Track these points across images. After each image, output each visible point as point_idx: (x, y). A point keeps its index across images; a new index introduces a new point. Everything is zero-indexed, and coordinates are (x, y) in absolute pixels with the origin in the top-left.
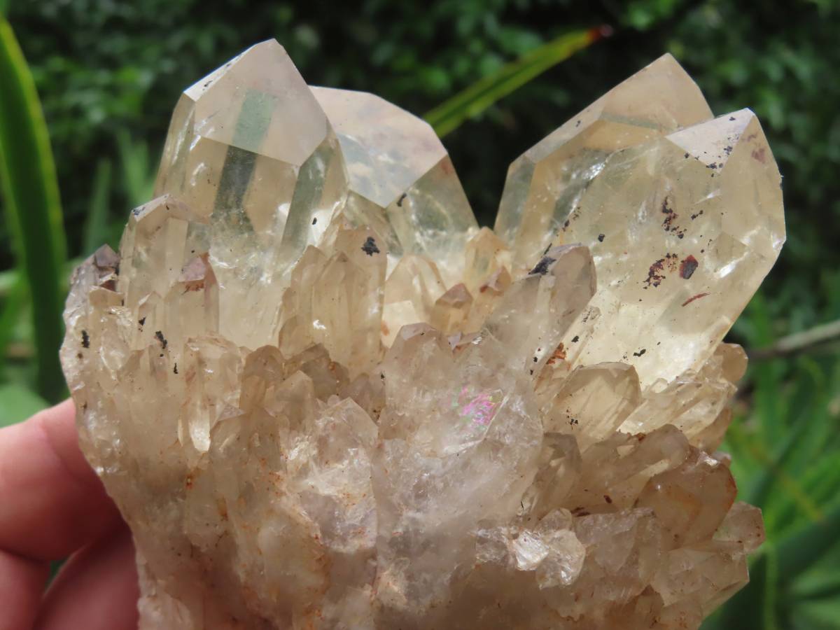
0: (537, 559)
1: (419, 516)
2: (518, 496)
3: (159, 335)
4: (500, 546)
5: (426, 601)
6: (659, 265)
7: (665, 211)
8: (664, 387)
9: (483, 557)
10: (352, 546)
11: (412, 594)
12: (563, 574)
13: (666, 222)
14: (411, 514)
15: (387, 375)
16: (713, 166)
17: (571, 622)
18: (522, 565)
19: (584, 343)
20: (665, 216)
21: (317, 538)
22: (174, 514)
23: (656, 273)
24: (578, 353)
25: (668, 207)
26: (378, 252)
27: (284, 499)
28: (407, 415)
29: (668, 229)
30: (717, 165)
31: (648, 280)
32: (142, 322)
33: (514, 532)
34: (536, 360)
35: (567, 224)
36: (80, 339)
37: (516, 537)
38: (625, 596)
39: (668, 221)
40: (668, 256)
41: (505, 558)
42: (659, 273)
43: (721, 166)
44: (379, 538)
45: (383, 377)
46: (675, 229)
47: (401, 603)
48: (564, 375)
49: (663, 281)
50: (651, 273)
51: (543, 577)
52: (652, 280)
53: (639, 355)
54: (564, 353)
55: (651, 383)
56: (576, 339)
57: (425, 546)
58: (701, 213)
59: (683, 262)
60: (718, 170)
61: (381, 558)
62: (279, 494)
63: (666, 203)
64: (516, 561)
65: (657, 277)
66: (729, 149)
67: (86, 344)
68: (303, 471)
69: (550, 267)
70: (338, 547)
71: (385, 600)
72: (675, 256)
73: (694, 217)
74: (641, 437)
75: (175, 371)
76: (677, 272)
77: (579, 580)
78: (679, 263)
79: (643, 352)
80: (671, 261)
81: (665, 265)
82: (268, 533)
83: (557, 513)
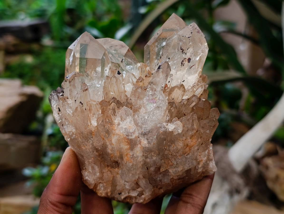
0: (173, 128)
1: (146, 126)
2: (166, 116)
3: (81, 102)
4: (164, 127)
5: (152, 143)
6: (183, 61)
7: (181, 49)
8: (191, 87)
9: (162, 130)
11: (149, 143)
12: (179, 131)
13: (182, 52)
14: (144, 126)
15: (132, 99)
16: (189, 37)
17: (183, 141)
18: (170, 130)
19: (171, 82)
20: (182, 50)
21: (125, 137)
22: (91, 142)
24: (170, 85)
25: (182, 49)
26: (121, 74)
27: (116, 131)
28: (138, 106)
29: (183, 53)
30: (190, 37)
31: (181, 65)
32: (75, 101)
34: (162, 87)
35: (161, 57)
36: (58, 110)
37: (167, 125)
38: (193, 133)
39: (182, 51)
40: (184, 59)
41: (166, 129)
42: (183, 63)
43: (191, 37)
44: (139, 134)
45: (131, 99)
46: (184, 53)
47: (147, 146)
48: (169, 90)
50: (182, 63)
51: (175, 132)
53: (183, 82)
54: (167, 85)
55: (187, 87)
56: (169, 82)
57: (149, 132)
58: (189, 48)
60: (190, 38)
61: (140, 137)
62: (115, 130)
63: (181, 48)
64: (169, 130)
65: (183, 64)
66: (192, 33)
67: (60, 110)
68: (119, 124)
69: (161, 67)
70: (130, 138)
71: (143, 146)
72: (186, 59)
73: (188, 49)
74: (188, 99)
75: (86, 110)
76: (187, 62)
77: (183, 131)
78: (187, 60)
79: (184, 81)
80: (185, 60)
81: (184, 61)
82: (114, 140)
83: (175, 119)
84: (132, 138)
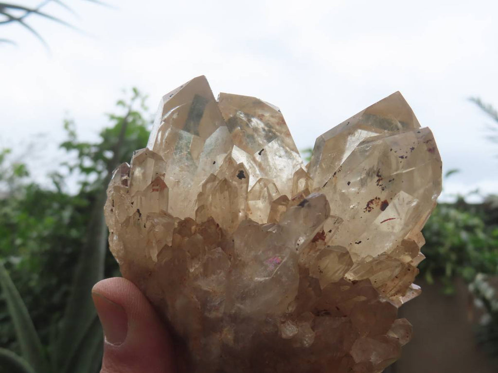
0: (291, 335)
1: (242, 306)
2: (286, 304)
3: (138, 211)
5: (241, 345)
6: (371, 202)
7: (378, 176)
8: (371, 259)
9: (266, 330)
10: (213, 315)
11: (236, 340)
12: (305, 342)
13: (377, 181)
14: (239, 305)
15: (235, 240)
16: (402, 157)
17: (309, 363)
18: (284, 336)
19: (334, 233)
20: (378, 178)
21: (198, 308)
23: (370, 206)
24: (332, 237)
25: (379, 174)
26: (245, 178)
27: (186, 289)
28: (242, 260)
29: (378, 185)
30: (404, 157)
31: (366, 208)
32: (132, 203)
33: (283, 320)
34: (298, 245)
35: (335, 174)
37: (284, 323)
38: (336, 356)
39: (379, 181)
40: (376, 198)
41: (277, 332)
42: (371, 206)
43: (406, 157)
44: (224, 313)
45: (233, 241)
46: (381, 185)
47: (231, 344)
48: (323, 248)
49: (372, 210)
50: (368, 205)
51: (295, 342)
52: (368, 209)
53: (358, 244)
54: (325, 237)
55: (364, 257)
56: (330, 231)
57: (243, 320)
58: (394, 179)
59: (382, 202)
60: (404, 160)
61: (225, 322)
62: (185, 286)
63: (379, 172)
64: (281, 334)
65: (370, 208)
66: (413, 149)
68: (196, 278)
69: (306, 205)
70: (207, 314)
71: (225, 341)
72: (379, 199)
73: (390, 181)
74: (354, 282)
75: (145, 227)
76: (379, 207)
77: (312, 346)
78: (380, 203)
79: (360, 242)
80: (377, 201)
81: (374, 202)
82: (179, 303)
84: (209, 316)
